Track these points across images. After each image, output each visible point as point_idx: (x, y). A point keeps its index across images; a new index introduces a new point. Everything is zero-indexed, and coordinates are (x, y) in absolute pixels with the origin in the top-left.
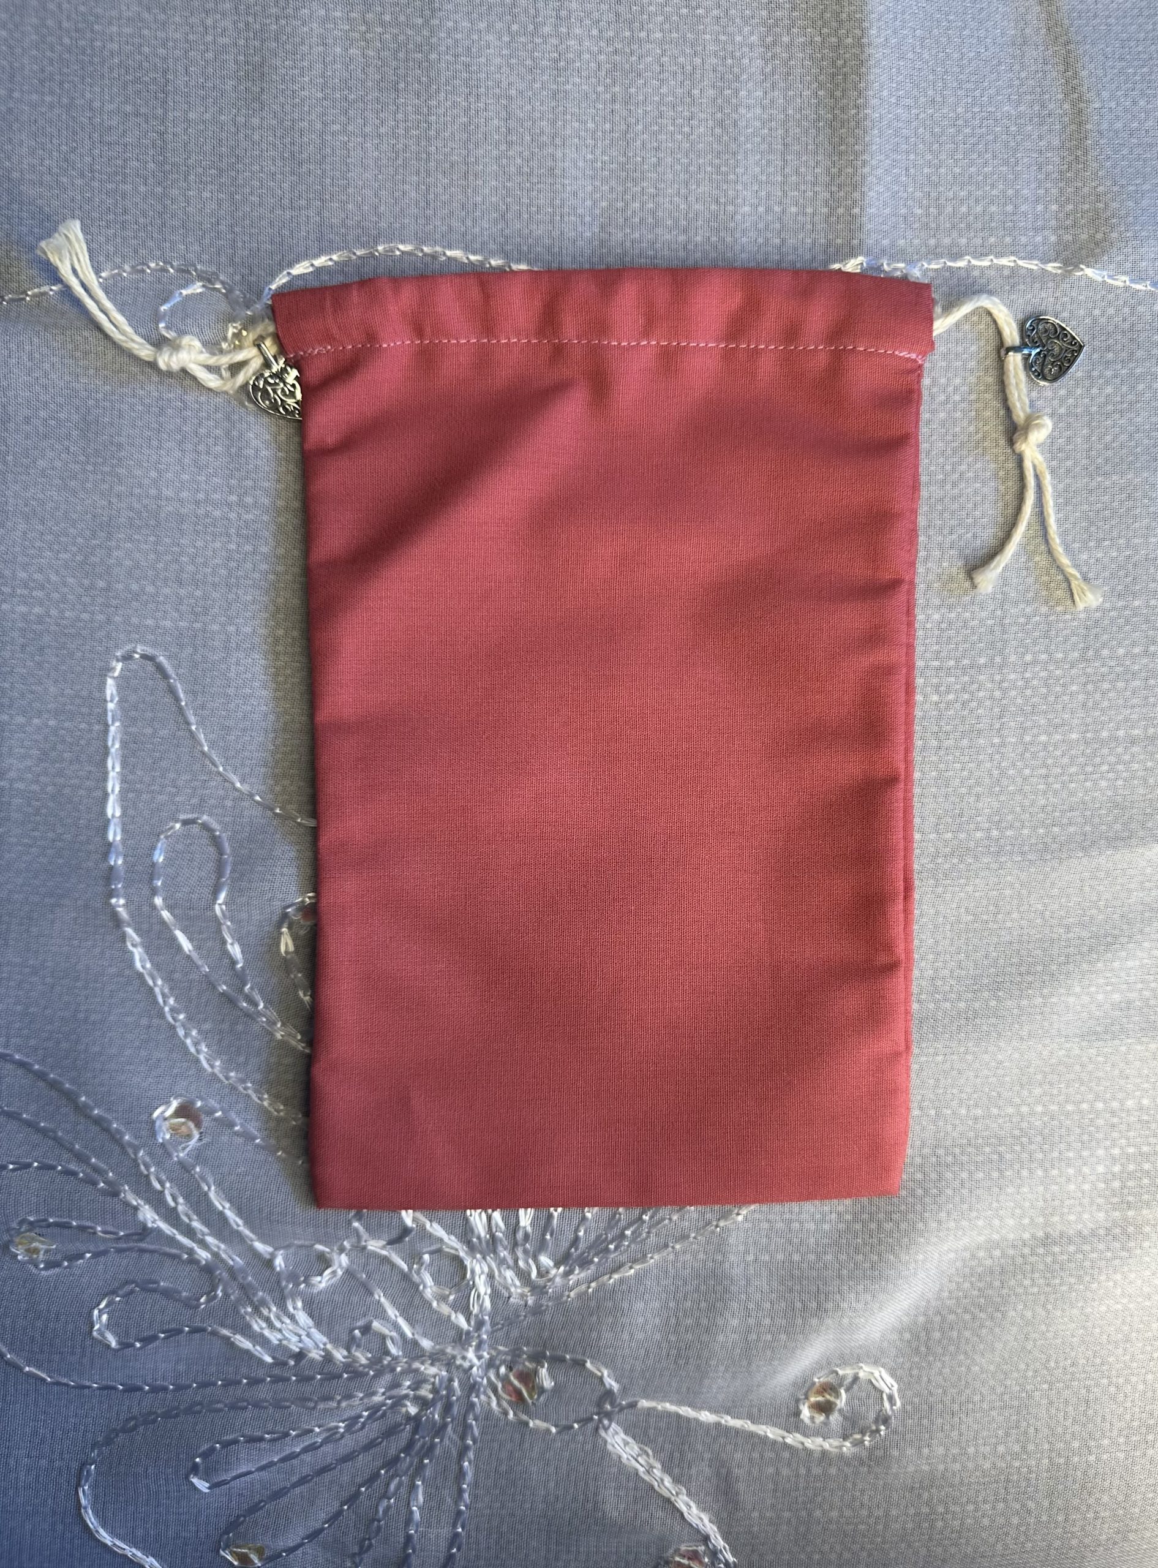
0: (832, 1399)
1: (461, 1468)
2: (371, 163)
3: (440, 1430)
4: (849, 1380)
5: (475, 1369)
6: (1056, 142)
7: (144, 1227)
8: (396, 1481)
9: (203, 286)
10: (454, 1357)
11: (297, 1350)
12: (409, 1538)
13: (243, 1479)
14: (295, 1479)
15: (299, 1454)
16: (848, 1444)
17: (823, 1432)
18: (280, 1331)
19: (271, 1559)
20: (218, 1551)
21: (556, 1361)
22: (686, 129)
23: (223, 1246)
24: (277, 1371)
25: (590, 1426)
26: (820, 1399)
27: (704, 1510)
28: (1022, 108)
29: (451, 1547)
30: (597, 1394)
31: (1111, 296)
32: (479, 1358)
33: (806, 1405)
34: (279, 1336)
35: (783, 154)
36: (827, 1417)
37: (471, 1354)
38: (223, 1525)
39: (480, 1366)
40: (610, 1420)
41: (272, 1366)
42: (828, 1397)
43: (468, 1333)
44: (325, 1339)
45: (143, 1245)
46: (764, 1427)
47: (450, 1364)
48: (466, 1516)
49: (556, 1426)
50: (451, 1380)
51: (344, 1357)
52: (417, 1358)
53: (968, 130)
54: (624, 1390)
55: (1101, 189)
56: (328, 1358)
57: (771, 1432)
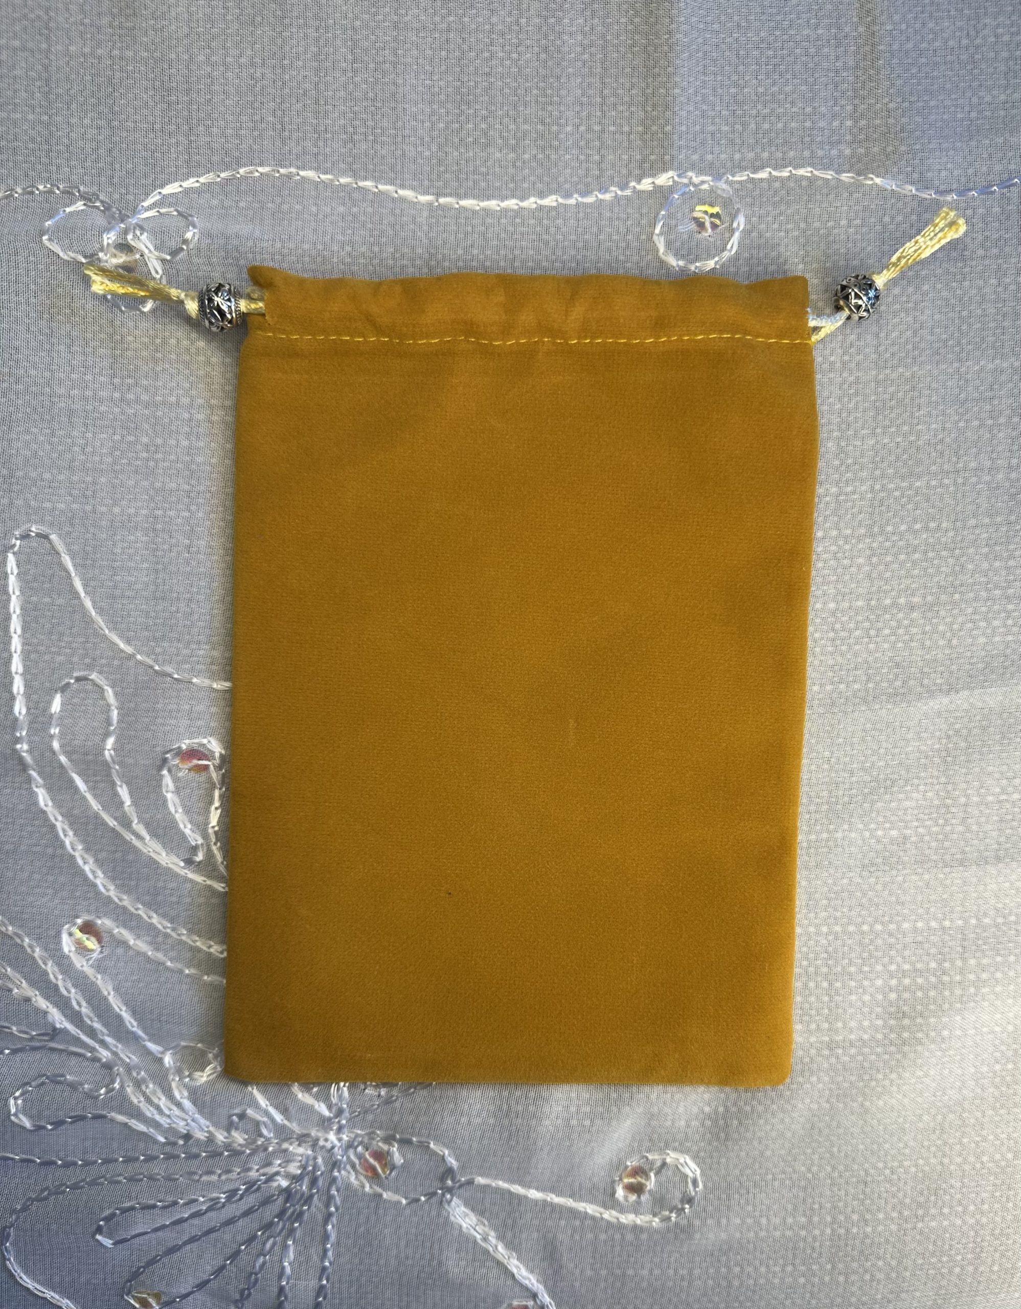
0: (643, 1181)
1: (326, 1231)
2: (232, 90)
3: (308, 1200)
4: (658, 1164)
5: (336, 1149)
6: (851, 63)
7: (55, 1029)
8: (271, 1241)
9: (85, 204)
10: (318, 1140)
11: (185, 1132)
12: (281, 1289)
13: (142, 1238)
14: (185, 1238)
15: (187, 1219)
16: (657, 1220)
17: (636, 1209)
18: (169, 1116)
19: (167, 1304)
20: (123, 1296)
21: (405, 1142)
22: (515, 56)
23: (120, 1046)
24: (168, 1149)
25: (434, 1200)
26: (632, 1180)
27: (532, 1272)
28: (820, 32)
29: (318, 1296)
30: (441, 1170)
31: (900, 204)
32: (340, 1140)
33: (621, 1186)
34: (168, 1121)
35: (601, 78)
36: (639, 1197)
37: (332, 1136)
38: (126, 1275)
39: (341, 1147)
40: (452, 1196)
41: (164, 1144)
42: (639, 1179)
43: (330, 1119)
44: (208, 1123)
45: (53, 1045)
46: (584, 1204)
47: (315, 1145)
48: (330, 1270)
49: (406, 1198)
50: (315, 1158)
51: (225, 1138)
52: (286, 1139)
53: (771, 53)
54: (463, 1167)
55: (891, 105)
56: (211, 1139)
57: (591, 1209)
